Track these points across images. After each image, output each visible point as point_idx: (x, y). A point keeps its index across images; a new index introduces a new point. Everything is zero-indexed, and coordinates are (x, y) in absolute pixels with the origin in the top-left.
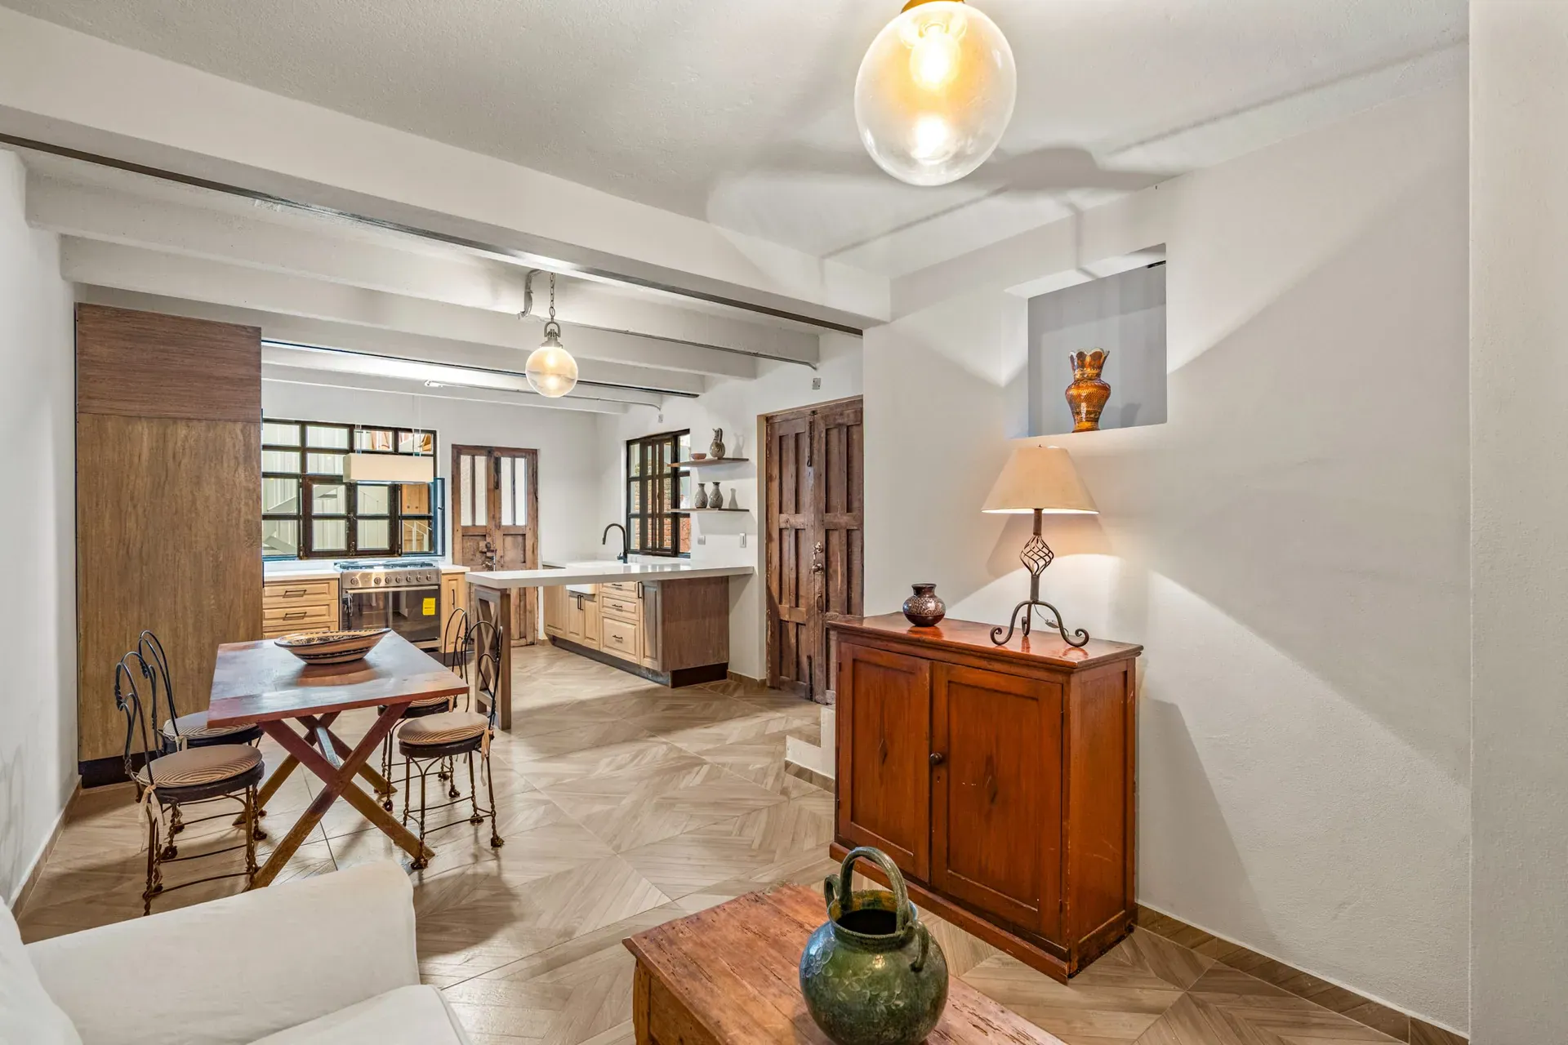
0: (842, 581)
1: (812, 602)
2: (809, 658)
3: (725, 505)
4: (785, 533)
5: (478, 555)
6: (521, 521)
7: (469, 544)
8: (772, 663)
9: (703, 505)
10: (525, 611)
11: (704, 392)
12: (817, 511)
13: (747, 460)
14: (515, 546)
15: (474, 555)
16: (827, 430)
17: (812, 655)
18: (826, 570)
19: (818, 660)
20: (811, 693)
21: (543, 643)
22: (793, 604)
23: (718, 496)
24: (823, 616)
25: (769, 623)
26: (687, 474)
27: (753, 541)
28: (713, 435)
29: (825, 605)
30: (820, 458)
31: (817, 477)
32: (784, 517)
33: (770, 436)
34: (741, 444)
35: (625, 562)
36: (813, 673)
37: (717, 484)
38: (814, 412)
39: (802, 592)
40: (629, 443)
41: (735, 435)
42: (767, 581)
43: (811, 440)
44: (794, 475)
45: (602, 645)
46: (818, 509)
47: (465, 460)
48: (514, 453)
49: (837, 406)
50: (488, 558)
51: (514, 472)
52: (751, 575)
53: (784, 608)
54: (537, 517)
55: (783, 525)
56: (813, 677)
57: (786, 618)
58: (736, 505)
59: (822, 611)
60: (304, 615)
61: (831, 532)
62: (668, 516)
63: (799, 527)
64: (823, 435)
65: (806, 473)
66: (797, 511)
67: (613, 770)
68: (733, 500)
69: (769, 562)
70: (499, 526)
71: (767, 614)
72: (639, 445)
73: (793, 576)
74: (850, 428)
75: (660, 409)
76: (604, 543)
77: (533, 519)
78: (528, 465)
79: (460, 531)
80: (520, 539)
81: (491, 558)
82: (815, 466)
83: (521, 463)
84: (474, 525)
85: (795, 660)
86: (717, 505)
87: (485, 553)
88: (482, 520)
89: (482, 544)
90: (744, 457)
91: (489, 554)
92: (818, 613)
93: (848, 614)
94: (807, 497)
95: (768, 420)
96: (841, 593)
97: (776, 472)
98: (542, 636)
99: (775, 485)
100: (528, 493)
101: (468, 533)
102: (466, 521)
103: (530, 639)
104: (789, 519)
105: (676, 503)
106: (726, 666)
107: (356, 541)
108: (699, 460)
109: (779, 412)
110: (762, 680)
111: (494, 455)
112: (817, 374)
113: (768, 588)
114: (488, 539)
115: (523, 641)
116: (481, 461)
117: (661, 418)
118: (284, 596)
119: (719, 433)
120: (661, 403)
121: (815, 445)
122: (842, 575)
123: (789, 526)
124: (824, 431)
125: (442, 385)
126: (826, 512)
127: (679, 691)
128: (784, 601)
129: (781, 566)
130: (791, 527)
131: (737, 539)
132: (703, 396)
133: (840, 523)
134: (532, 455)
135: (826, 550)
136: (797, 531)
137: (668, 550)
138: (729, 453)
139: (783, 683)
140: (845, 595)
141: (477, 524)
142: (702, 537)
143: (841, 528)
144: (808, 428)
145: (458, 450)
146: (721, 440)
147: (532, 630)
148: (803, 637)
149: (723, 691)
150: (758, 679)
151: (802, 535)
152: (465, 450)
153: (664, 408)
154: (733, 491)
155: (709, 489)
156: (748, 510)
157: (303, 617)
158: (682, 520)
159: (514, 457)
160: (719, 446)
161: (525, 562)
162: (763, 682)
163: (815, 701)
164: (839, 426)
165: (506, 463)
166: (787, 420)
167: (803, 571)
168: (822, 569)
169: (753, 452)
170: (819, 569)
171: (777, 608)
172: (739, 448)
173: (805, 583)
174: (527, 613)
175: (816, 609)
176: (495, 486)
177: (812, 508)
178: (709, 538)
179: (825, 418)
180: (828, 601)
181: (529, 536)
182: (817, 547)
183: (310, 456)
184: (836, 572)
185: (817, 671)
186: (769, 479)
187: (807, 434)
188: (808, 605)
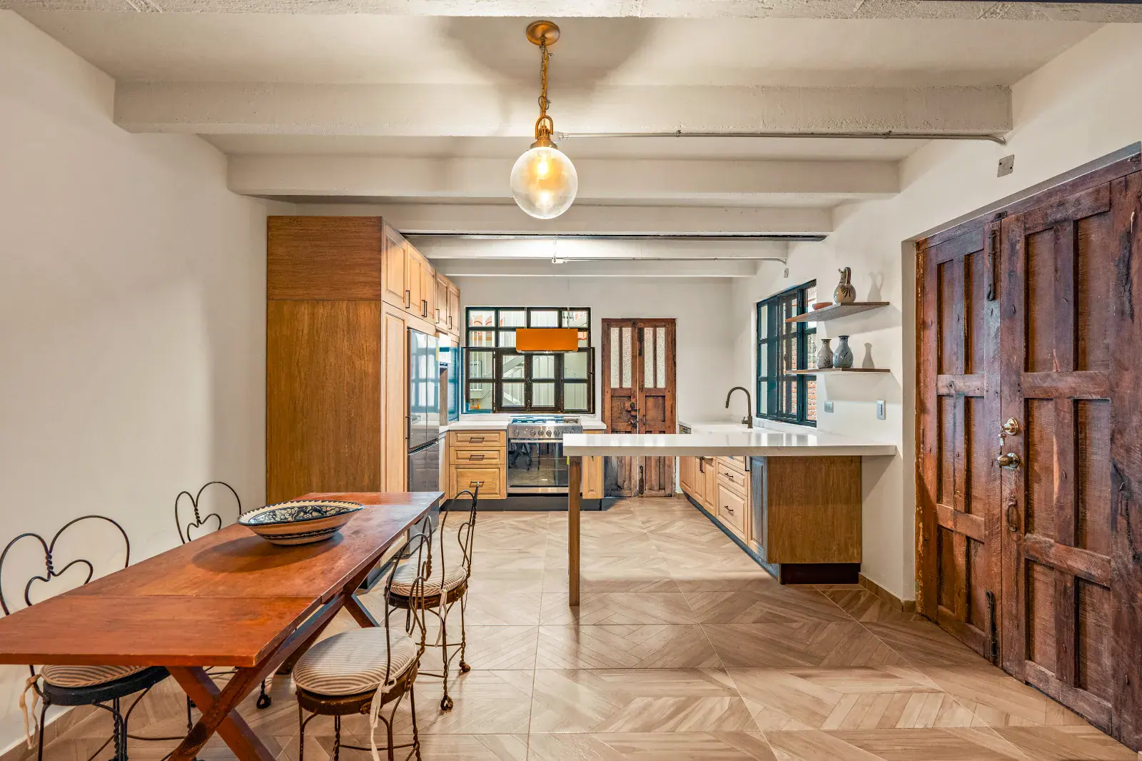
0: (1062, 487)
1: (997, 511)
2: (991, 596)
3: (857, 363)
4: (948, 403)
5: (624, 413)
6: (661, 384)
7: (617, 403)
8: (925, 582)
9: (828, 365)
10: (664, 466)
11: (832, 231)
12: (1007, 368)
13: (888, 304)
14: (656, 406)
15: (621, 413)
16: (1027, 238)
17: (997, 594)
18: (1027, 463)
19: (1009, 607)
20: (995, 652)
21: (678, 496)
22: (961, 507)
23: (846, 351)
24: (1019, 538)
25: (921, 525)
26: (814, 331)
27: (896, 411)
28: (839, 276)
29: (1024, 519)
30: (1012, 285)
31: (1008, 315)
32: (945, 379)
33: (922, 267)
34: (879, 284)
35: (750, 426)
36: (999, 622)
37: (844, 338)
38: (1000, 216)
39: (977, 491)
40: (759, 305)
41: (871, 274)
42: (918, 467)
43: (994, 260)
44: (963, 315)
45: (717, 513)
46: (1008, 364)
47: (614, 332)
48: (655, 323)
49: (1050, 194)
50: (632, 416)
51: (655, 340)
52: (892, 456)
53: (946, 509)
54: (675, 380)
55: (944, 391)
56: (999, 629)
57: (949, 525)
58: (872, 363)
59: (1018, 529)
60: (483, 458)
61: (1036, 403)
62: (794, 378)
63: (970, 395)
64: (1020, 246)
65: (986, 311)
66: (968, 369)
67: (636, 730)
68: (868, 358)
69: (920, 440)
70: (642, 388)
71: (918, 513)
72: (766, 307)
73: (961, 464)
74: (1082, 224)
75: (785, 263)
76: (727, 407)
77: (672, 382)
78: (667, 334)
79: (610, 391)
80: (660, 400)
81: (635, 417)
82: (1003, 297)
83: (661, 332)
84: (621, 387)
85: (964, 591)
86: (846, 365)
87: (630, 412)
88: (627, 384)
89: (628, 405)
90: (883, 300)
91: (633, 413)
92: (1008, 532)
93: (1077, 545)
94: (987, 346)
95: (920, 246)
96: (1061, 508)
97: (931, 316)
98: (678, 490)
99: (931, 334)
100: (667, 358)
101: (617, 395)
102: (615, 384)
103: (668, 491)
104: (954, 381)
105: (802, 364)
106: (857, 567)
107: (531, 399)
108: (824, 311)
109: (939, 228)
110: (907, 602)
111: (638, 325)
112: (1005, 151)
113: (920, 479)
114: (633, 400)
115: (662, 492)
116: (627, 332)
117: (787, 273)
118: (470, 442)
119: (847, 274)
120: (787, 255)
121: (1004, 267)
122: (1064, 478)
123: (953, 392)
124: (1022, 240)
125: (566, 261)
126: (1026, 370)
127: (791, 590)
128: (945, 499)
129: (940, 448)
130: (958, 393)
131: (873, 408)
132: (832, 236)
133: (1057, 390)
134: (670, 324)
135: (1027, 431)
136: (968, 401)
137: (794, 416)
138: (862, 296)
139: (945, 617)
140: (1069, 512)
141: (624, 386)
142: (830, 403)
143: (1060, 396)
144: (988, 242)
145: (608, 323)
146: (849, 282)
147: (670, 484)
148: (979, 559)
149: (847, 606)
150: (903, 599)
151: (977, 407)
152: (614, 323)
153: (790, 260)
154: (868, 346)
155: (835, 345)
156: (888, 371)
157: (482, 459)
158: (810, 384)
159: (655, 327)
160: (847, 290)
161: (664, 421)
162: (910, 606)
163: (1002, 668)
164: (1054, 227)
165: (648, 332)
166: (949, 240)
167: (980, 461)
168: (1018, 462)
169: (895, 294)
170: (1010, 462)
171: (934, 508)
172: (876, 290)
173: (983, 480)
174: (666, 467)
175: (1004, 523)
176: (639, 353)
177: (997, 365)
178: (838, 405)
179: (1024, 218)
180: (1029, 515)
181: (668, 396)
182: (1007, 425)
183: (502, 334)
184: (1049, 470)
185: (1006, 623)
186: (921, 325)
187: (988, 250)
188: (989, 515)
